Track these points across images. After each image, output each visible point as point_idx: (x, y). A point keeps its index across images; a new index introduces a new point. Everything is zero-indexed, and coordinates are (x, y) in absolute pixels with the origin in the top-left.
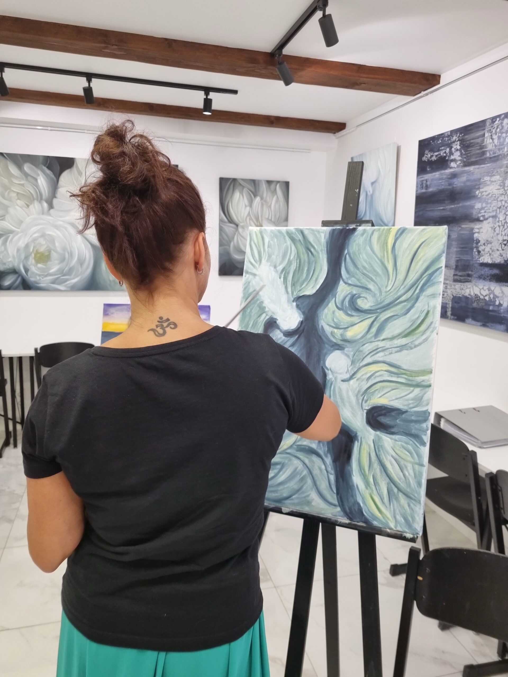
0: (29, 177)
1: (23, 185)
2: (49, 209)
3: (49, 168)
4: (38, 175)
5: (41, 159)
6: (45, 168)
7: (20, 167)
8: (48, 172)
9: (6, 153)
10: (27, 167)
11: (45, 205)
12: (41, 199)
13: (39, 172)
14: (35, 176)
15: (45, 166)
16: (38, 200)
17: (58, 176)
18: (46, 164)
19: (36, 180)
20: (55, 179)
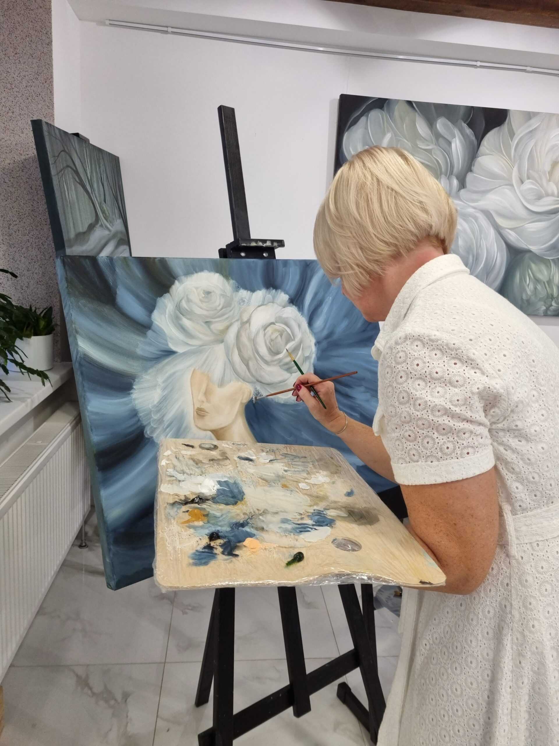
0: (441, 140)
1: (429, 151)
2: (459, 189)
3: (471, 125)
4: (454, 137)
5: (462, 112)
6: (465, 125)
7: (431, 123)
8: (468, 131)
9: (415, 102)
10: (441, 124)
11: (455, 182)
12: (451, 173)
13: (456, 132)
14: (449, 138)
15: (465, 123)
16: (446, 175)
17: (480, 137)
18: (467, 120)
19: (449, 143)
20: (475, 142)
